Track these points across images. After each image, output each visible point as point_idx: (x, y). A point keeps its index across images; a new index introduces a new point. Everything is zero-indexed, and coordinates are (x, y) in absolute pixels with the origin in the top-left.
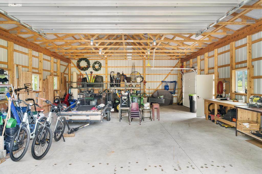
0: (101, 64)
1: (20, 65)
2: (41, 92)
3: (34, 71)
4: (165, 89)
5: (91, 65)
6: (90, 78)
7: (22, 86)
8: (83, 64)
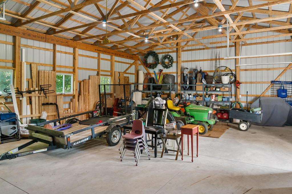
0: (172, 58)
4: (279, 95)
5: (160, 61)
6: (158, 78)
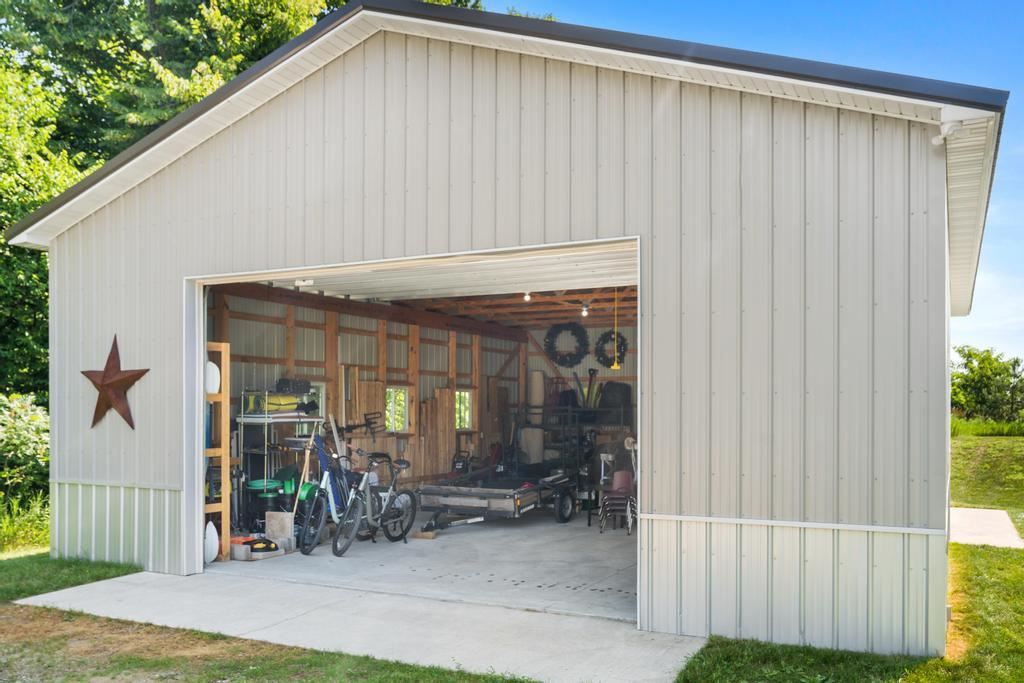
0: (624, 340)
1: (355, 366)
2: (412, 435)
3: (395, 377)
5: (592, 347)
6: (585, 390)
7: (359, 420)
8: (566, 343)
